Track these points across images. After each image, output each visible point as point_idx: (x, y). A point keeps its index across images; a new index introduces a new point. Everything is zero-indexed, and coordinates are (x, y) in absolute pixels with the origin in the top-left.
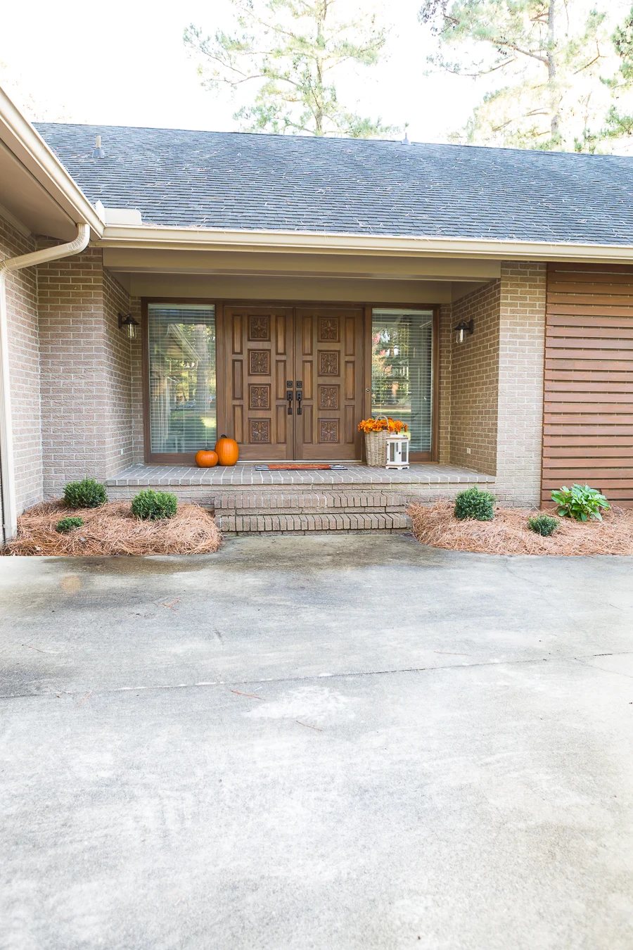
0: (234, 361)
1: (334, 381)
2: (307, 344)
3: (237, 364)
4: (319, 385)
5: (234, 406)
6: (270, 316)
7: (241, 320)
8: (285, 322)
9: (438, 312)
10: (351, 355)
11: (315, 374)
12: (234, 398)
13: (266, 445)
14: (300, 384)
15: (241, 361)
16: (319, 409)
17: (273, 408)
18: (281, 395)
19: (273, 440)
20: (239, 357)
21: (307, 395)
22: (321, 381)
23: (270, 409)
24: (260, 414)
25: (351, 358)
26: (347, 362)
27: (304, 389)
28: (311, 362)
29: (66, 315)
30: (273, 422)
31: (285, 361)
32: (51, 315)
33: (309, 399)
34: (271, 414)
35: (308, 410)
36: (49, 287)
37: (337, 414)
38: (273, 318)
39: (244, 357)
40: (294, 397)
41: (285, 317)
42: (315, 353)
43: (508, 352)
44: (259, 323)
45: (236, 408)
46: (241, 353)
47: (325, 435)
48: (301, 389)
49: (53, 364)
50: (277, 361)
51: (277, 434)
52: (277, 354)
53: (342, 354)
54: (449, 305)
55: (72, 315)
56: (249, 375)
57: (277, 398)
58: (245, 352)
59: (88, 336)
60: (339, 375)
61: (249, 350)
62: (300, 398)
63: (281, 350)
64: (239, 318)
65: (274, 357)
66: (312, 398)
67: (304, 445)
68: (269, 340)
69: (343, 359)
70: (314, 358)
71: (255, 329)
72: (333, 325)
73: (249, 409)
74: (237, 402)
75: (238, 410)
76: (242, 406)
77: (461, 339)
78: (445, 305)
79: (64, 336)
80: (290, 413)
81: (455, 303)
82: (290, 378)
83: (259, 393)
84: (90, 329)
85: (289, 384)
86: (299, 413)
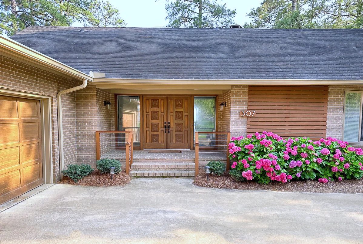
0: (146, 115)
1: (181, 122)
2: (171, 109)
3: (147, 116)
4: (175, 123)
5: (146, 130)
6: (158, 99)
7: (149, 101)
8: (164, 101)
9: (218, 97)
10: (187, 113)
11: (174, 120)
12: (146, 128)
13: (157, 144)
14: (169, 123)
15: (149, 115)
16: (175, 131)
17: (160, 131)
18: (162, 127)
19: (160, 142)
20: (148, 114)
21: (171, 126)
22: (176, 122)
23: (158, 131)
24: (155, 133)
25: (187, 114)
26: (185, 115)
27: (170, 125)
28: (173, 115)
29: (84, 104)
30: (160, 136)
31: (164, 115)
32: (80, 104)
33: (172, 128)
34: (159, 133)
35: (171, 132)
36: (79, 95)
37: (182, 133)
38: (160, 100)
39: (150, 114)
40: (167, 127)
41: (164, 100)
42: (174, 112)
43: (234, 115)
44: (155, 102)
45: (147, 131)
46: (149, 112)
47: (178, 140)
48: (169, 125)
49: (80, 120)
50: (161, 115)
51: (161, 140)
52: (161, 112)
53: (184, 112)
54: (221, 95)
55: (87, 104)
56: (151, 120)
57: (161, 128)
58: (150, 112)
59: (92, 111)
60: (182, 120)
61: (152, 111)
62: (169, 127)
63: (162, 111)
64: (148, 100)
65: (160, 114)
66: (173, 128)
67: (171, 144)
68: (158, 108)
69: (184, 114)
70: (174, 114)
71: (154, 104)
72: (181, 102)
73: (151, 131)
74: (147, 129)
75: (148, 132)
76: (149, 130)
77: (222, 109)
78: (220, 95)
79: (84, 111)
80: (165, 133)
81: (223, 94)
82: (166, 121)
83: (155, 126)
84: (93, 108)
85: (165, 123)
86: (169, 133)
